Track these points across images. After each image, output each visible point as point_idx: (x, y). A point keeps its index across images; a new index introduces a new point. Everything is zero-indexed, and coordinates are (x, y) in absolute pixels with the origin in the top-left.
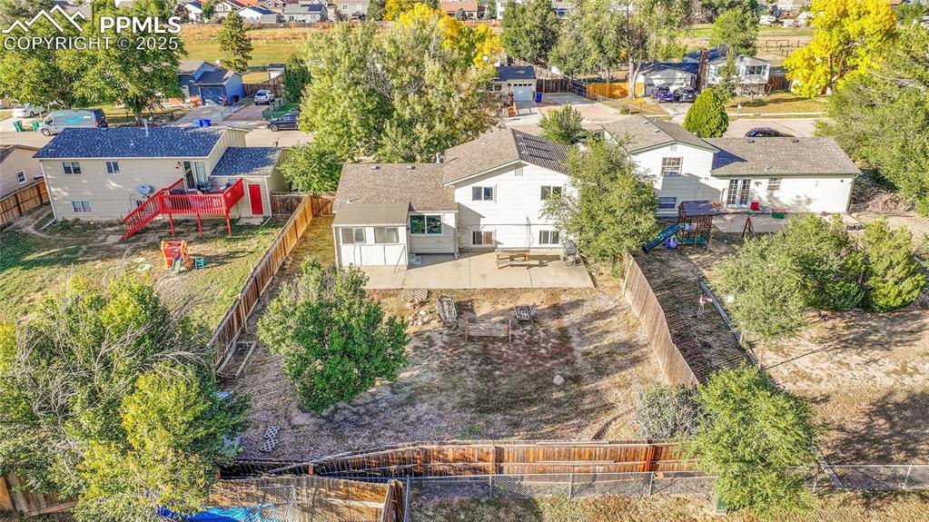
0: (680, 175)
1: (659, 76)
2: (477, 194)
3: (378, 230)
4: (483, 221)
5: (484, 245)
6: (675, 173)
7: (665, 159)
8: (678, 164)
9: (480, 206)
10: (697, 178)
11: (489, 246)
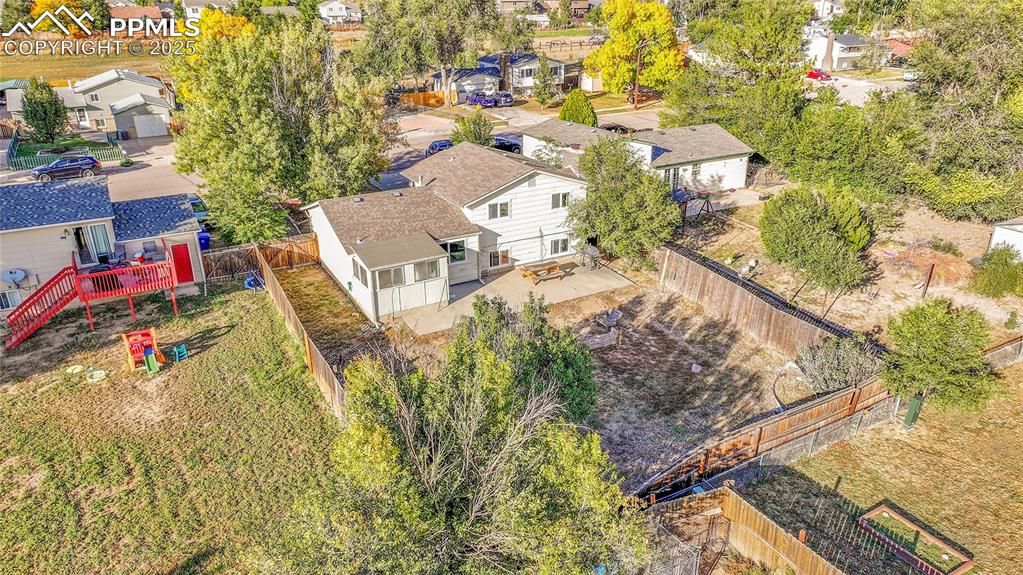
1: (469, 82)
2: (493, 214)
3: (419, 266)
4: (499, 240)
5: (501, 266)
9: (495, 225)
11: (506, 265)
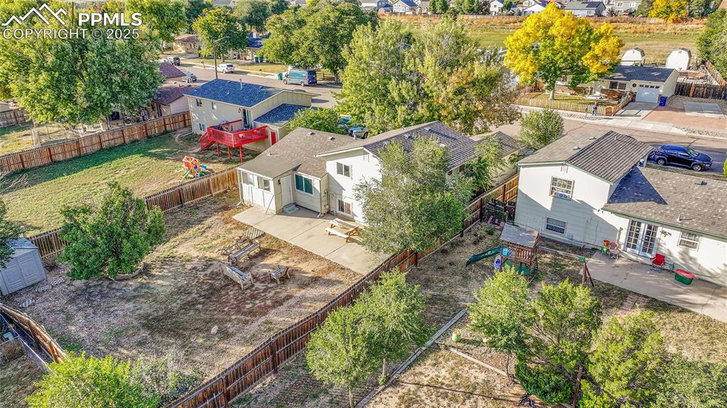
0: (571, 200)
2: (339, 169)
3: (260, 179)
4: (344, 193)
5: (345, 214)
6: (566, 197)
7: (554, 179)
8: (569, 187)
9: (341, 179)
10: (591, 209)
11: (348, 215)
